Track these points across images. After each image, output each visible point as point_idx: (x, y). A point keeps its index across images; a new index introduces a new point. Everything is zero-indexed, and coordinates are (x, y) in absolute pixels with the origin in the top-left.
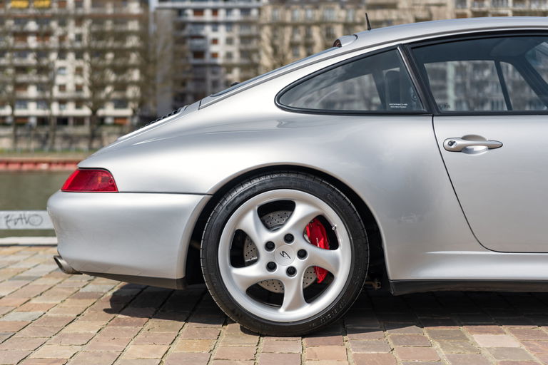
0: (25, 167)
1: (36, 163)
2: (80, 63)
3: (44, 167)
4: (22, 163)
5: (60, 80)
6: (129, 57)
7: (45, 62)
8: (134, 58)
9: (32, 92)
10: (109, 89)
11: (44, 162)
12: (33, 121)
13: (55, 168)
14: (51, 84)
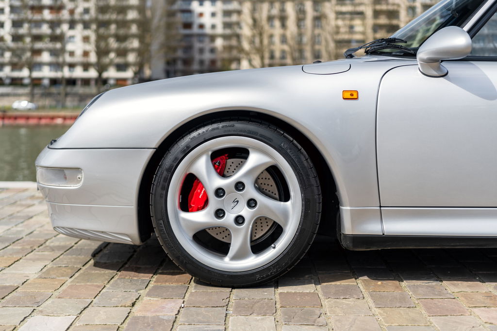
0: (43, 122)
1: (53, 118)
2: (88, 33)
3: (59, 121)
4: (40, 118)
5: (70, 47)
6: (129, 28)
7: (58, 31)
8: (134, 29)
9: (46, 57)
10: (112, 55)
11: (59, 117)
12: (46, 82)
13: (69, 122)
14: (63, 50)
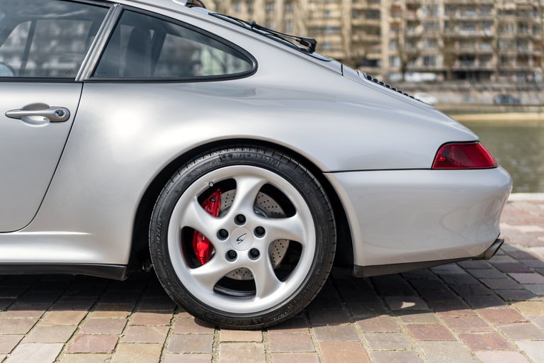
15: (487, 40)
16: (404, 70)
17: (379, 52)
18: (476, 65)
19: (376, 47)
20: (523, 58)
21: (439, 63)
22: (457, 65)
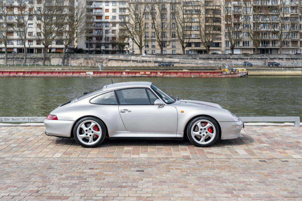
0: (12, 75)
2: (39, 22)
5: (29, 30)
6: (64, 19)
7: (22, 21)
9: (15, 36)
10: (54, 35)
11: (21, 72)
12: (15, 50)
13: (26, 75)
15: (275, 33)
16: (232, 49)
17: (220, 39)
18: (270, 46)
19: (219, 37)
20: (295, 42)
21: (251, 45)
22: (261, 46)
